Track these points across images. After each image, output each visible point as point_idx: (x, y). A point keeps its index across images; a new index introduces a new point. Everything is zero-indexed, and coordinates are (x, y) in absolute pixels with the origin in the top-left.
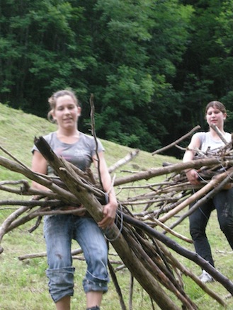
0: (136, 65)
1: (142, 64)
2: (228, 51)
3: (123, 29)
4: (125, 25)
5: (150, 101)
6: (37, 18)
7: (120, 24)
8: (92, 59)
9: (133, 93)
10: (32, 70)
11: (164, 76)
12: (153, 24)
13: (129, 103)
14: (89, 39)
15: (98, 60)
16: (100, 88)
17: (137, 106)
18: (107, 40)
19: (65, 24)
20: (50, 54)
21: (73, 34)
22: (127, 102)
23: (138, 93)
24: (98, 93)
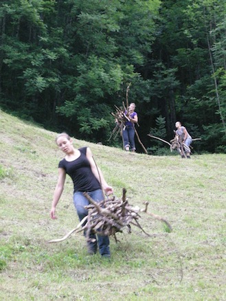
0: (106, 55)
1: (112, 55)
2: (195, 42)
3: (92, 21)
4: (94, 17)
5: (119, 89)
6: (10, 11)
7: (90, 17)
8: (63, 50)
9: (103, 82)
10: (6, 61)
11: (132, 66)
12: (122, 16)
13: (98, 91)
14: (61, 31)
15: (69, 51)
16: (72, 78)
17: (106, 94)
18: (78, 32)
19: (38, 17)
20: (23, 45)
21: (44, 26)
22: (96, 90)
23: (108, 81)
24: (70, 82)
